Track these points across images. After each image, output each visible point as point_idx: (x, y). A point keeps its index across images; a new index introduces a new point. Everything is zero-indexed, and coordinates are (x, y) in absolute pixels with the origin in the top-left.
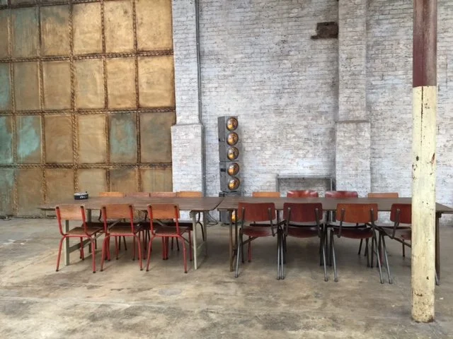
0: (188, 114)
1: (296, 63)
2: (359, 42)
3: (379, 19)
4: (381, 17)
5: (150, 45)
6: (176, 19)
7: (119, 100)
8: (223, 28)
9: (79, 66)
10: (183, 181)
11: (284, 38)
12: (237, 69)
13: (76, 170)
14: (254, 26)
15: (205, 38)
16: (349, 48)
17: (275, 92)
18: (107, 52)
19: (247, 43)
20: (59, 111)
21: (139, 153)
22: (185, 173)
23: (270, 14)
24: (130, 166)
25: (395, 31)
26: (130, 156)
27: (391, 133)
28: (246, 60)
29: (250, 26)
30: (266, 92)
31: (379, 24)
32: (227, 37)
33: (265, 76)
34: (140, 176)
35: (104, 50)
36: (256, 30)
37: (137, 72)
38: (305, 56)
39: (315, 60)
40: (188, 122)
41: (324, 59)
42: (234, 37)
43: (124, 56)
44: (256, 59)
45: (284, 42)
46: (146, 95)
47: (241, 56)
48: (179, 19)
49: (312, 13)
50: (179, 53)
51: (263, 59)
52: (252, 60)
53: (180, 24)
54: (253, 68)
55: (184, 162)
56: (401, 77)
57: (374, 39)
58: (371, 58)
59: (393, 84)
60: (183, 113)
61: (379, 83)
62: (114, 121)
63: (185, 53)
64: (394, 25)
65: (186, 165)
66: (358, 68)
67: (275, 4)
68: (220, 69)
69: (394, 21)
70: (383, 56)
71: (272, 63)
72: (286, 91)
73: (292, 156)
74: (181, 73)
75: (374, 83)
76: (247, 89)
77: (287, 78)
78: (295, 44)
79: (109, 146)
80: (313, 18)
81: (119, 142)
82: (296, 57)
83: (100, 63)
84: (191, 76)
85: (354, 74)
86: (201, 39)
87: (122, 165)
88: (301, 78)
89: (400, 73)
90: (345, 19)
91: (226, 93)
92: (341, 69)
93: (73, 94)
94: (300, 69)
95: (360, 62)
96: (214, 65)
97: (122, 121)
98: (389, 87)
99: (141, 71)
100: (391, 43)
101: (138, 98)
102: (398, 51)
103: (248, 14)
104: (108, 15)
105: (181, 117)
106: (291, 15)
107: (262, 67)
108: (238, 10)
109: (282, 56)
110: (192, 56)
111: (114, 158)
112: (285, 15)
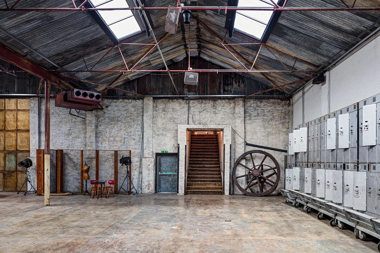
1: (74, 137)
2: (93, 132)
3: (101, 125)
5: (22, 128)
7: (9, 147)
11: (70, 129)
14: (60, 124)
15: (42, 127)
16: (90, 133)
18: (6, 129)
21: (16, 167)
23: (65, 120)
24: (13, 172)
25: (106, 128)
26: (13, 168)
27: (104, 162)
28: (56, 135)
29: (58, 124)
30: (63, 146)
31: (101, 126)
33: (63, 141)
34: (16, 176)
35: (5, 129)
36: (60, 125)
38: (77, 135)
39: (80, 137)
40: (34, 156)
41: (83, 137)
42: (52, 127)
43: (12, 131)
44: (60, 135)
45: (70, 130)
46: (20, 146)
47: (55, 133)
48: (32, 120)
49: (79, 121)
50: (31, 132)
51: (63, 135)
52: (59, 135)
53: (32, 122)
54: (59, 138)
56: (108, 144)
57: (99, 131)
58: (98, 137)
59: (105, 146)
60: (33, 153)
61: (100, 145)
62: (7, 155)
63: (34, 132)
64: (105, 127)
66: (93, 140)
67: (67, 117)
69: (105, 125)
70: (102, 136)
71: (66, 137)
72: (70, 146)
73: (72, 169)
74: (32, 139)
75: (99, 145)
76: (57, 145)
77: (71, 142)
78: (74, 131)
79: (5, 164)
81: (9, 163)
82: (74, 135)
83: (3, 134)
84: (36, 140)
85: (91, 142)
86: (41, 127)
87: (10, 171)
88: (75, 142)
89: (107, 142)
90: (88, 124)
92: (87, 140)
94: (75, 139)
95: (93, 139)
97: (10, 155)
98: (104, 147)
99: (18, 137)
100: (104, 132)
101: (17, 147)
102: (107, 135)
103: (58, 120)
104: (7, 117)
106: (72, 121)
107: (62, 138)
108: (54, 118)
109: (69, 134)
110: (36, 133)
111: (7, 169)
112: (70, 121)
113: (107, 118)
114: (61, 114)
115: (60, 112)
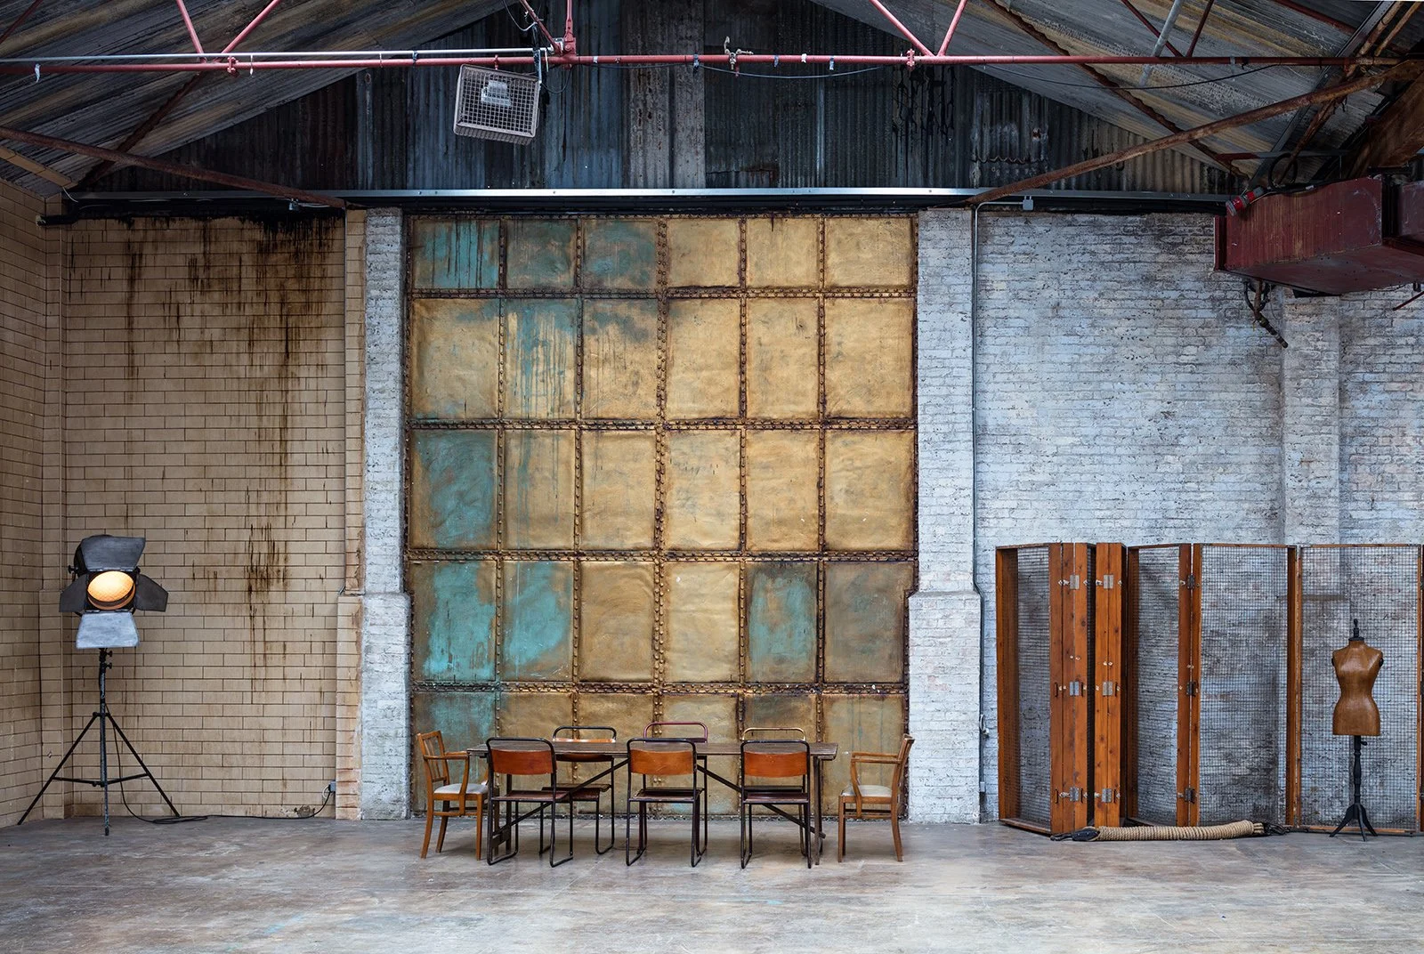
0: (948, 568)
1: (1193, 463)
2: (1325, 429)
3: (1364, 382)
4: (1368, 377)
5: (857, 405)
6: (928, 353)
7: (776, 532)
8: (1031, 377)
9: (678, 447)
10: (935, 726)
11: (1166, 407)
12: (1062, 469)
13: (659, 697)
14: (1101, 377)
15: (989, 396)
16: (1306, 439)
17: (1146, 524)
18: (749, 415)
19: (1086, 414)
20: (621, 554)
21: (820, 659)
22: (941, 706)
23: (1139, 352)
24: (798, 689)
25: (1396, 407)
26: (800, 667)
27: (1390, 623)
28: (1082, 450)
29: (1092, 377)
30: (1126, 523)
31: (1365, 392)
32: (1040, 396)
33: (1125, 488)
34: (821, 715)
35: (743, 412)
36: (1106, 386)
37: (822, 467)
38: (1212, 450)
39: (1235, 459)
40: (949, 587)
41: (1254, 459)
42: (1055, 398)
43: (794, 426)
44: (1103, 450)
45: (1167, 415)
46: (844, 520)
47: (1070, 440)
48: (933, 353)
49: (1227, 359)
50: (929, 428)
51: (1120, 451)
52: (1095, 450)
53: (935, 363)
54: (1097, 468)
55: (939, 682)
56: (1410, 504)
57: (1355, 423)
58: (1350, 463)
59: (1395, 520)
60: (936, 567)
61: (1365, 515)
62: (762, 581)
63: (945, 428)
64: (1395, 396)
65: (944, 687)
66: (1326, 483)
67: (1147, 333)
68: (1021, 468)
69: (1394, 386)
70: (1373, 458)
71: (1141, 460)
72: (1171, 523)
74: (935, 474)
75: (1355, 515)
76: (1085, 515)
77: (1174, 495)
78: (1191, 423)
79: (744, 640)
80: (1229, 368)
81: (772, 630)
82: (1192, 450)
83: (732, 442)
84: (959, 482)
85: (1315, 496)
86: (980, 397)
87: (777, 686)
88: (1203, 496)
89: (1408, 496)
90: (1297, 378)
91: (1036, 524)
92: (1290, 483)
93: (660, 514)
94: (1202, 477)
95: (1327, 472)
96: (1007, 458)
97: (780, 581)
98: (1386, 524)
99: (833, 465)
100: (1388, 432)
101: (822, 527)
102: (1404, 450)
103: (1090, 350)
104: (756, 331)
105: (930, 576)
106: (1184, 359)
107: (1119, 468)
108: (1066, 340)
109: (1162, 445)
110: (960, 436)
111: (760, 669)
112: (1171, 358)
113: (1401, 341)
114: (1110, 312)
115: (1102, 303)
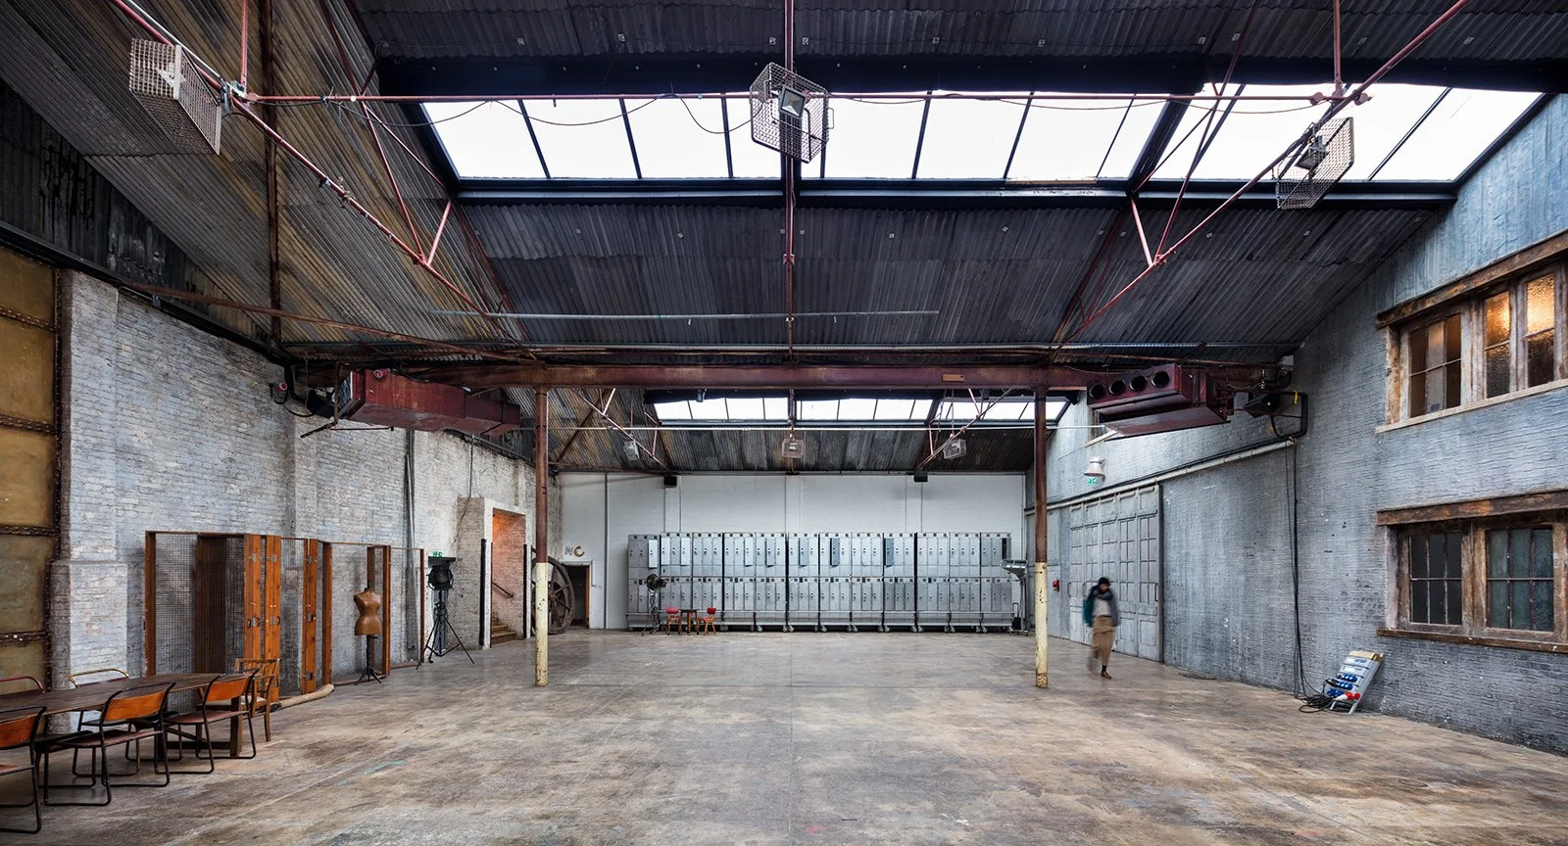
0: (96, 544)
1: (245, 490)
2: (312, 483)
4: (322, 460)
6: (80, 381)
8: (148, 417)
10: (91, 660)
11: (231, 455)
12: (170, 483)
14: (194, 429)
19: (185, 450)
22: (96, 645)
23: (216, 419)
25: (332, 477)
28: (180, 472)
29: (189, 427)
30: (209, 521)
32: (154, 431)
33: (208, 500)
36: (197, 435)
38: (254, 484)
39: (266, 491)
40: (97, 557)
41: (275, 493)
42: (164, 435)
44: (195, 475)
45: (231, 460)
47: (175, 465)
48: (86, 382)
49: (262, 435)
50: (81, 438)
51: (205, 477)
52: (190, 474)
53: (86, 390)
54: (192, 485)
55: (95, 627)
60: (86, 542)
61: (320, 527)
63: (93, 440)
64: (332, 471)
65: (99, 631)
67: (221, 408)
68: (142, 478)
69: (331, 466)
70: (324, 500)
71: (217, 484)
74: (85, 473)
77: (235, 507)
78: (243, 467)
80: (263, 441)
82: (244, 483)
84: (106, 482)
88: (250, 510)
89: (337, 520)
91: (152, 516)
92: (298, 508)
96: (132, 469)
102: (335, 498)
103: (188, 410)
105: (81, 549)
106: (240, 429)
107: (204, 487)
108: (172, 399)
110: (106, 448)
112: (233, 427)
113: (334, 446)
114: (200, 390)
115: (194, 382)
